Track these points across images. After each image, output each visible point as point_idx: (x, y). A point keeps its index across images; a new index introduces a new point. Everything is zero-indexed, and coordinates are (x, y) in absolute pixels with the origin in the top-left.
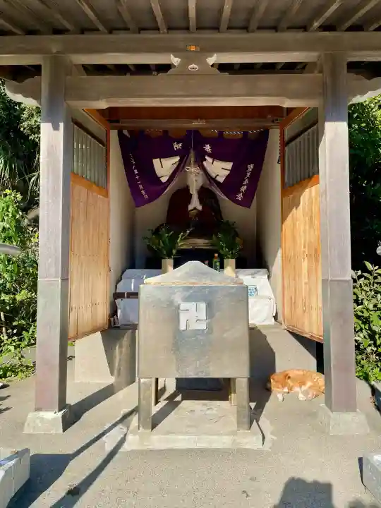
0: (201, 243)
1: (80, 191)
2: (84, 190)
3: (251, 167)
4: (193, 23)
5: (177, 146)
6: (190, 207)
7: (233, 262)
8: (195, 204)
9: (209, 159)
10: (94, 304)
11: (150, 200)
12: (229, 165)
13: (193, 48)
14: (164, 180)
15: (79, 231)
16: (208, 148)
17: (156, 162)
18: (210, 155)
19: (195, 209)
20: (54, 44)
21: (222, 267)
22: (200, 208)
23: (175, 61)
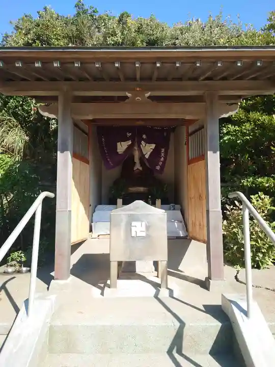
0: (141, 189)
3: (163, 150)
4: (138, 76)
5: (129, 135)
6: (135, 169)
8: (138, 167)
9: (143, 144)
11: (114, 167)
13: (138, 89)
17: (118, 144)
19: (138, 169)
20: (65, 86)
22: (141, 168)
23: (129, 95)
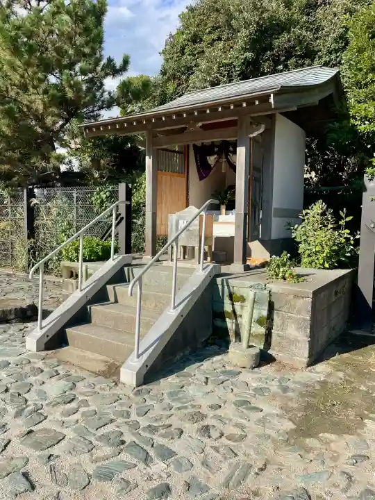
1: (166, 178)
2: (168, 177)
5: (216, 149)
9: (231, 155)
11: (205, 177)
13: (191, 122)
14: (212, 167)
15: (166, 195)
16: (231, 149)
18: (232, 152)
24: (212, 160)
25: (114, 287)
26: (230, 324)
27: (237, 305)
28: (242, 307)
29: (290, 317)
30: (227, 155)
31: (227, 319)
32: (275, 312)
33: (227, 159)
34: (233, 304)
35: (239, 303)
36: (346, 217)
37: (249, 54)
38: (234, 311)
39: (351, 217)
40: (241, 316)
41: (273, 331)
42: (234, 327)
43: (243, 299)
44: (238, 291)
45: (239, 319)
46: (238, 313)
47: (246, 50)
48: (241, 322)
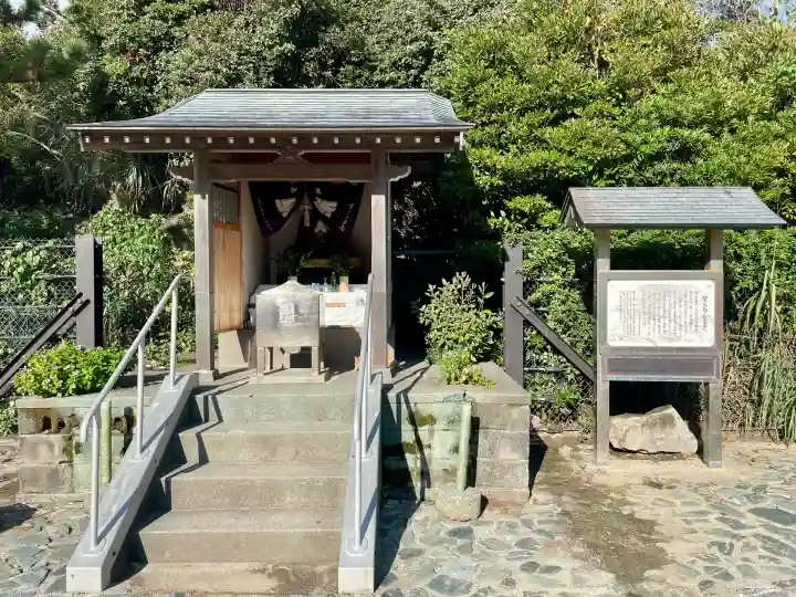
1: (219, 232)
2: (221, 231)
3: (352, 206)
5: (293, 190)
6: (317, 230)
7: (347, 278)
8: (321, 228)
9: (319, 200)
10: (231, 310)
11: (275, 232)
12: (335, 204)
14: (285, 215)
15: (219, 261)
16: (318, 191)
17: (277, 201)
18: (319, 196)
19: (321, 231)
21: (338, 283)
22: (325, 230)
23: (279, 153)
24: (284, 206)
25: (199, 436)
26: (412, 462)
27: (423, 432)
28: (431, 433)
29: (503, 436)
30: (312, 202)
31: (407, 455)
32: (481, 431)
33: (314, 206)
34: (416, 431)
35: (426, 427)
36: (486, 292)
37: (289, 46)
38: (418, 441)
39: (492, 293)
40: (429, 446)
41: (478, 459)
42: (419, 465)
43: (431, 420)
44: (423, 410)
45: (426, 451)
46: (425, 443)
47: (283, 39)
48: (430, 455)
